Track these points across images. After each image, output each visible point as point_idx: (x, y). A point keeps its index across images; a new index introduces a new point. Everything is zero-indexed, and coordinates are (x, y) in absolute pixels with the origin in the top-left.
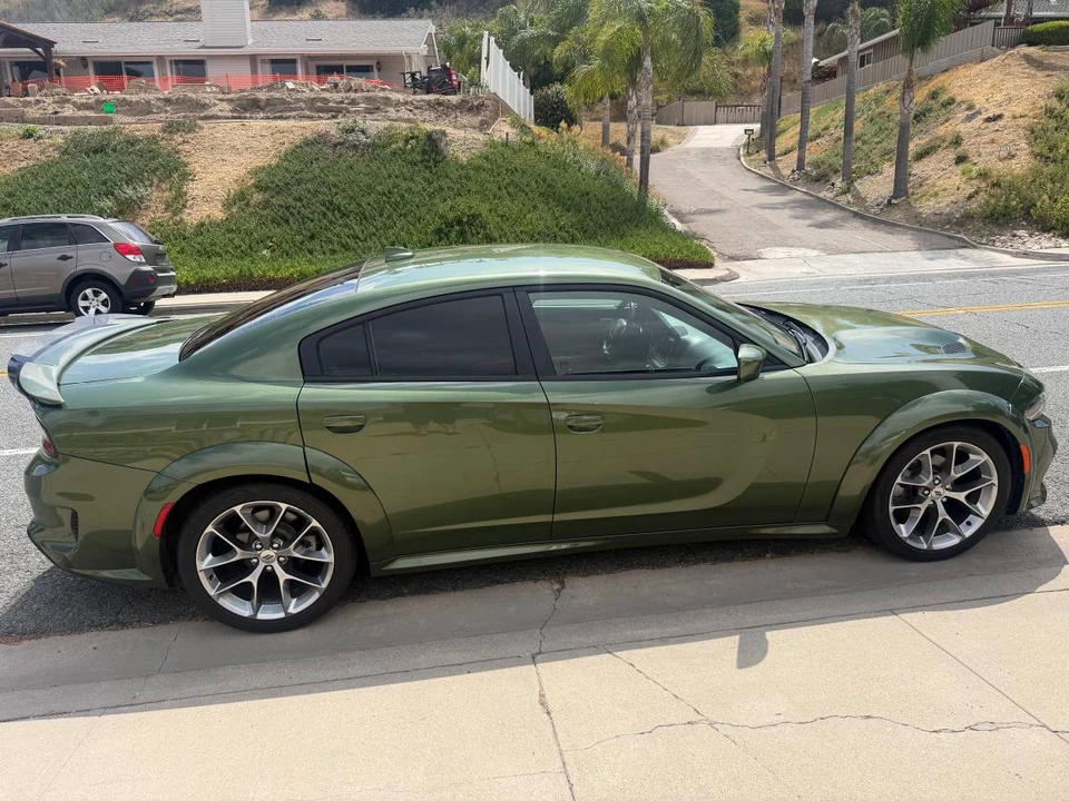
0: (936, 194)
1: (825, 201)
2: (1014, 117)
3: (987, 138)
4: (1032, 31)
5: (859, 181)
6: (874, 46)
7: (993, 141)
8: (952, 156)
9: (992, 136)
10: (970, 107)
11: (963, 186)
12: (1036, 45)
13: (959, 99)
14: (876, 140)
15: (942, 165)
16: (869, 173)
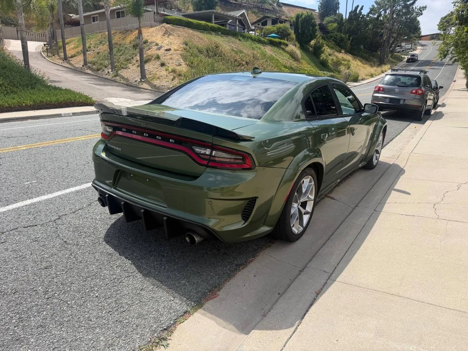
0: (159, 78)
1: (108, 79)
2: (175, 50)
3: (169, 57)
4: (167, 18)
5: (120, 71)
6: (99, 14)
7: (171, 59)
8: (159, 63)
9: (170, 56)
10: (157, 45)
11: (168, 75)
12: (170, 24)
13: (149, 41)
14: (119, 54)
15: (155, 66)
16: (123, 68)
